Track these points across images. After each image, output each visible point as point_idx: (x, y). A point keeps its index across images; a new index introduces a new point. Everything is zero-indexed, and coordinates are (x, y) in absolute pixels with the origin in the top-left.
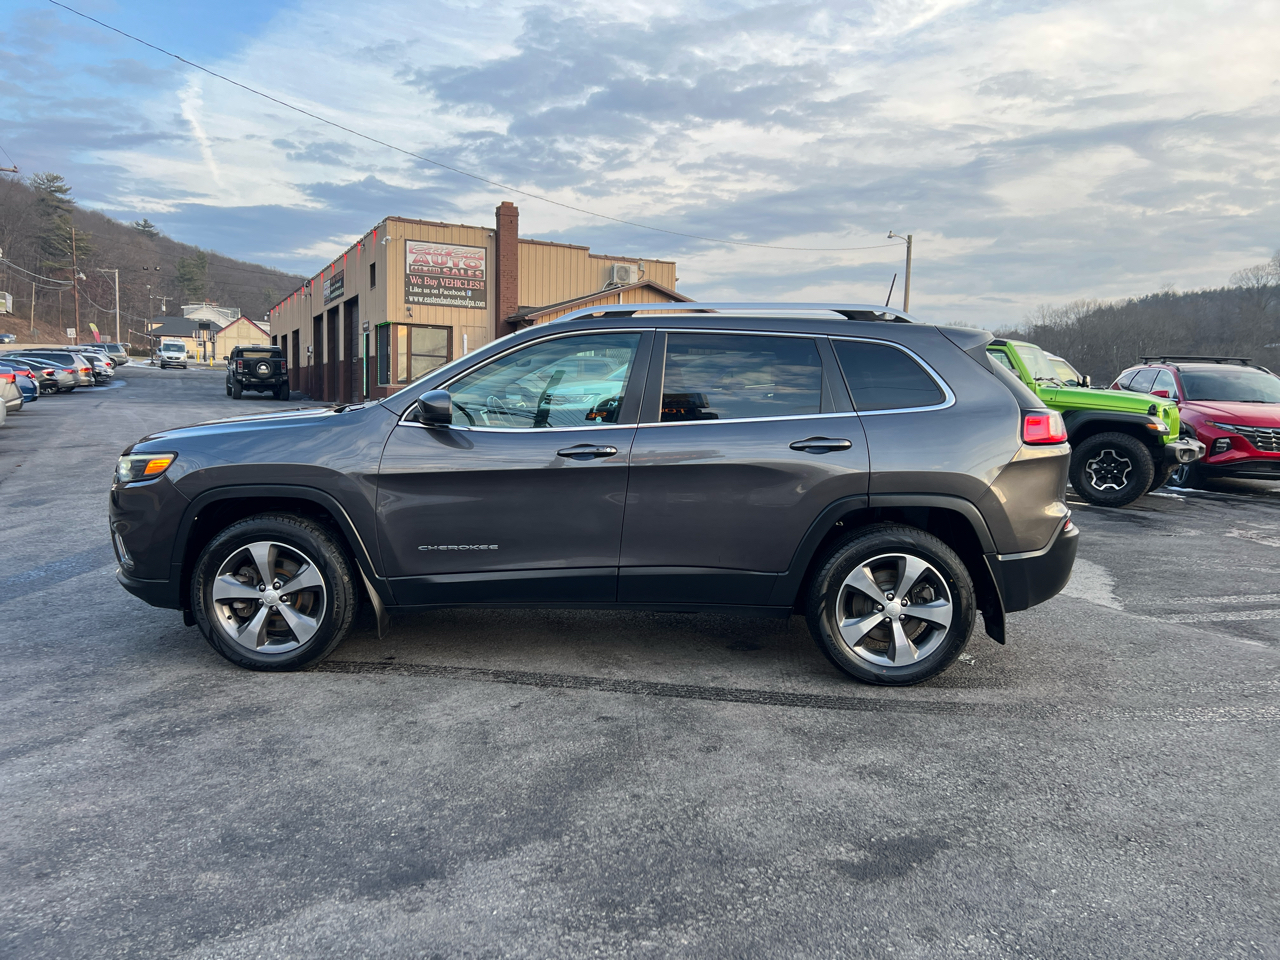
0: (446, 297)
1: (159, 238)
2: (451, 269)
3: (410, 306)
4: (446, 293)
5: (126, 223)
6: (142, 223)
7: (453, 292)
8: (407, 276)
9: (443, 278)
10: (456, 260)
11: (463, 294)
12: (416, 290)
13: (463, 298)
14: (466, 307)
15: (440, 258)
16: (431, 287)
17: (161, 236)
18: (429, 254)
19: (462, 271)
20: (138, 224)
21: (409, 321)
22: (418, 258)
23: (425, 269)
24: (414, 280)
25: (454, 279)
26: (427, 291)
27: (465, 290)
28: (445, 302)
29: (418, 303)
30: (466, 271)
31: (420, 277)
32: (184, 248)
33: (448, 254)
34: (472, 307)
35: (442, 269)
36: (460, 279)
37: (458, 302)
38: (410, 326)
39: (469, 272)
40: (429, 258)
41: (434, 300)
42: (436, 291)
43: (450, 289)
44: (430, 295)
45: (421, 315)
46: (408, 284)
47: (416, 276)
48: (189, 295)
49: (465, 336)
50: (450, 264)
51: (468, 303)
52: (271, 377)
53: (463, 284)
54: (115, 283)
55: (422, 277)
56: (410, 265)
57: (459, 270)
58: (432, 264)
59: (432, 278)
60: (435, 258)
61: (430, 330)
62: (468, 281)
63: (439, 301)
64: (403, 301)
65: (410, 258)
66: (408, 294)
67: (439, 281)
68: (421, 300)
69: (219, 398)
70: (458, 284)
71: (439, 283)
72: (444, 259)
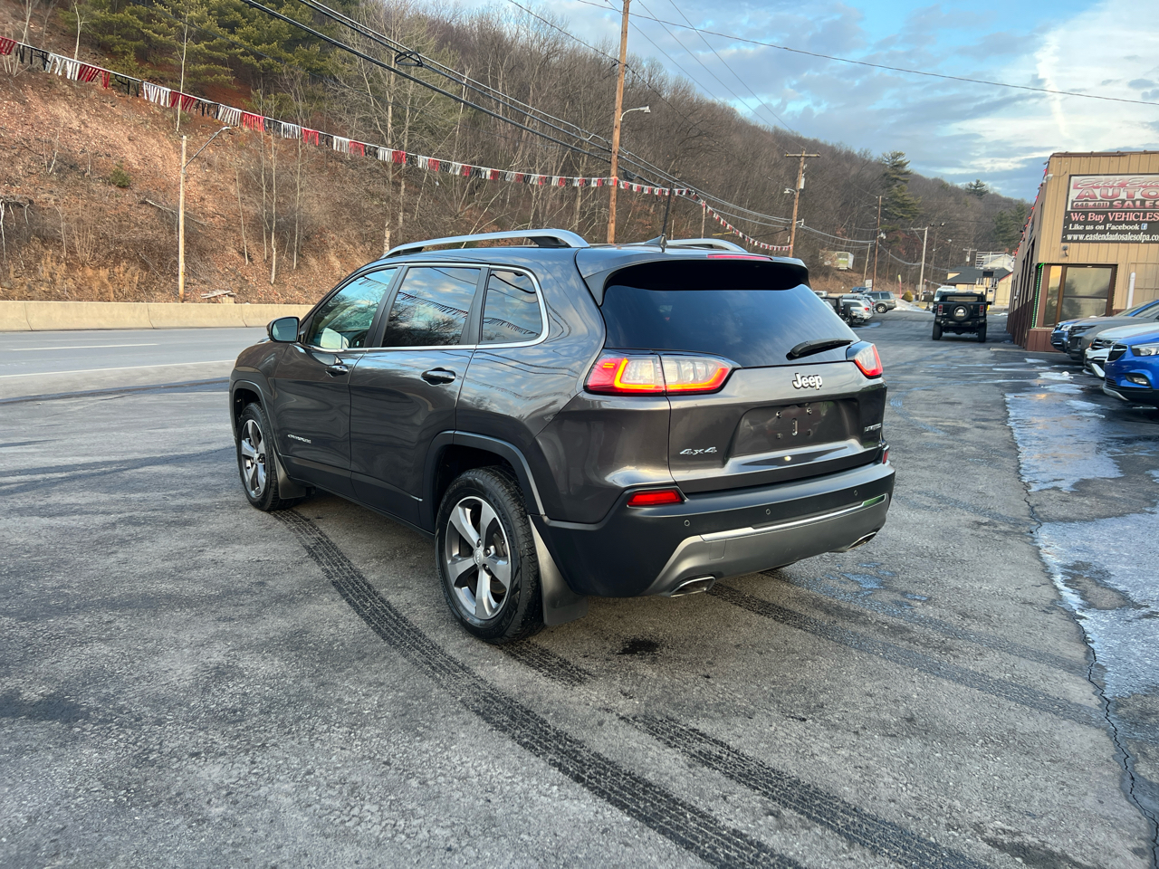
0: (1113, 232)
1: (990, 195)
2: (1124, 201)
3: (1067, 245)
4: (1114, 228)
5: (961, 185)
6: (974, 183)
7: (1124, 227)
8: (1067, 213)
9: (1112, 212)
10: (1131, 191)
11: (1136, 227)
12: (1077, 227)
13: (1137, 232)
14: (1139, 242)
15: (1110, 191)
16: (1095, 223)
17: (992, 193)
18: (1098, 187)
19: (1138, 203)
20: (971, 185)
21: (1065, 261)
22: (1084, 193)
23: (1091, 204)
24: (1075, 217)
25: (1126, 212)
26: (1088, 228)
27: (1140, 223)
28: (1112, 237)
29: (1078, 241)
30: (1143, 202)
31: (1083, 213)
32: (1009, 201)
33: (1123, 185)
34: (1146, 242)
35: (1111, 202)
36: (1134, 212)
37: (1129, 237)
38: (1065, 266)
39: (1147, 203)
40: (1097, 192)
41: (1097, 237)
42: (1102, 227)
43: (1120, 223)
44: (1094, 232)
45: (1078, 253)
46: (1068, 221)
47: (1078, 213)
48: (1002, 245)
49: (1133, 275)
50: (1123, 196)
51: (1141, 237)
52: (968, 320)
53: (1137, 217)
54: (923, 238)
55: (1086, 214)
56: (1073, 202)
57: (1134, 202)
58: (1099, 198)
59: (1097, 213)
60: (1104, 192)
61: (1090, 269)
62: (1145, 213)
63: (1104, 237)
64: (1060, 240)
65: (1074, 194)
66: (1066, 232)
67: (1107, 216)
68: (1081, 237)
69: (921, 337)
70: (1132, 217)
71: (1107, 218)
72: (1116, 191)
